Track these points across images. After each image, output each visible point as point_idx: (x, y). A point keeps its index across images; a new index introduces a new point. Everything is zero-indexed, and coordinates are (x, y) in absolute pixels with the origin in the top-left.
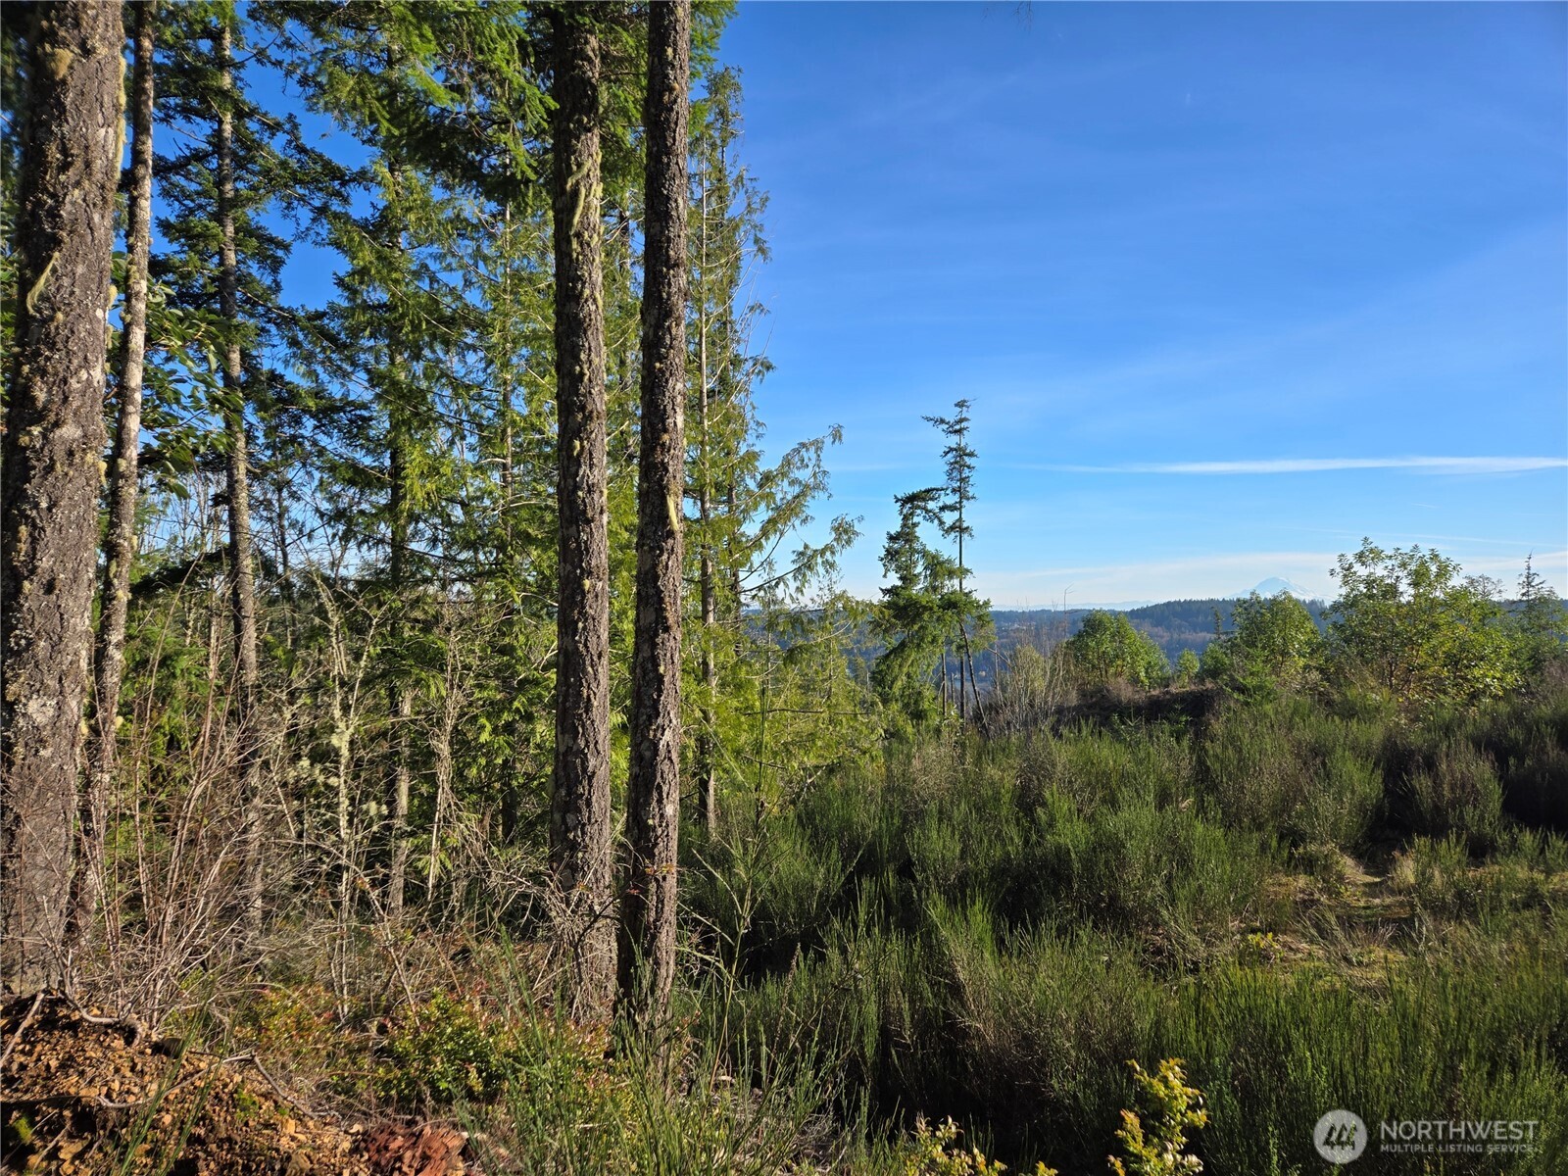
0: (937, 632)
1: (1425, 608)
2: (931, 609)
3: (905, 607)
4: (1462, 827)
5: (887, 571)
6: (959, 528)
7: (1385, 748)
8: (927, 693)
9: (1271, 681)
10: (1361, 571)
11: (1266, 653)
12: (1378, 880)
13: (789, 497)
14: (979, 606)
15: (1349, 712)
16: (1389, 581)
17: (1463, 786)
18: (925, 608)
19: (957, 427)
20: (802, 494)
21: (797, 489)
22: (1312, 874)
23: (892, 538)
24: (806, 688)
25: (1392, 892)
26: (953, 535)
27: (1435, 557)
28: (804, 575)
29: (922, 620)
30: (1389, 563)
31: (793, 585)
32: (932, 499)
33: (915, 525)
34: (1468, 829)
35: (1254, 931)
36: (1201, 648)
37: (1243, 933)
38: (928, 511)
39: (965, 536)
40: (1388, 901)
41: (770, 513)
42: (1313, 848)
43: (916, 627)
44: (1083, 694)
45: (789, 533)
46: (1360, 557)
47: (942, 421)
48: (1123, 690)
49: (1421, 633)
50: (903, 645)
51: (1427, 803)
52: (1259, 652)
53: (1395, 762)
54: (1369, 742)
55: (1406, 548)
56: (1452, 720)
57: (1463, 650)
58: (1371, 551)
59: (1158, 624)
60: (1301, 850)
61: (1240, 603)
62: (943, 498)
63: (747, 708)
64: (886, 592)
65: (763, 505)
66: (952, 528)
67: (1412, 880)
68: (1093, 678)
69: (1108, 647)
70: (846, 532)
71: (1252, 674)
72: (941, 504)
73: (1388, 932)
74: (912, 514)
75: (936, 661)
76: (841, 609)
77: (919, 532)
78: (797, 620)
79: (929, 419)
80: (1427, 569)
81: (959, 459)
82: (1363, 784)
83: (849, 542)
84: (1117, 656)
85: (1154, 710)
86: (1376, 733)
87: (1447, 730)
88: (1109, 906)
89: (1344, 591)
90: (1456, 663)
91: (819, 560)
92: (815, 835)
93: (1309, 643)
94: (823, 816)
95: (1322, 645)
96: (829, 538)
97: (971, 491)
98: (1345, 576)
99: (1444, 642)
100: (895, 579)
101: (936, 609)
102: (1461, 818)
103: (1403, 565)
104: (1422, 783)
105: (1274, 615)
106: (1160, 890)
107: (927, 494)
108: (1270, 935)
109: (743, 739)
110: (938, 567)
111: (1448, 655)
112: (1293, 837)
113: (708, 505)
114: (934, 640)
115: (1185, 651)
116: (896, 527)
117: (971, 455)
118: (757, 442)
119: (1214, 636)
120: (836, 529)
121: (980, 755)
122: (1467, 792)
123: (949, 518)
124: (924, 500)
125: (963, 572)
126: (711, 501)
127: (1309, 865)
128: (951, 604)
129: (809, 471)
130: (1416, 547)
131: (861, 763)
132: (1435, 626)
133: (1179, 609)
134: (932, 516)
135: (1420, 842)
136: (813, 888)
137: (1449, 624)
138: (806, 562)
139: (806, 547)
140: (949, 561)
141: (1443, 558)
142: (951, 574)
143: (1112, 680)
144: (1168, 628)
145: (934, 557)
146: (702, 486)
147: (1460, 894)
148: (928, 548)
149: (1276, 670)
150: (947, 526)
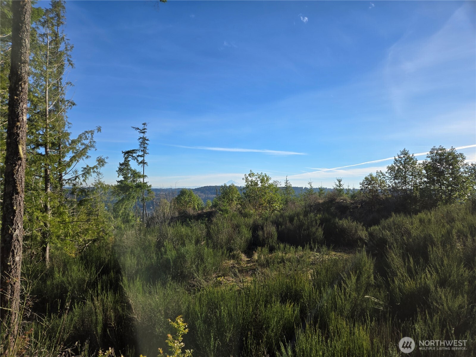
0: (135, 195)
1: (264, 188)
2: (132, 187)
3: (124, 187)
4: (269, 244)
5: (119, 175)
6: (143, 163)
7: (253, 225)
8: (131, 214)
9: (228, 208)
10: (250, 179)
11: (227, 200)
12: (249, 259)
13: (81, 149)
14: (148, 187)
15: (245, 215)
16: (256, 181)
17: (269, 233)
18: (130, 187)
19: (143, 131)
20: (86, 148)
21: (83, 147)
22: (234, 259)
23: (121, 165)
24: (89, 214)
25: (252, 262)
26: (141, 164)
27: (266, 175)
28: (86, 176)
29: (129, 191)
30: (256, 177)
31: (82, 179)
32: (135, 153)
33: (129, 161)
34: (270, 244)
35: (219, 277)
36: (212, 199)
37: (216, 277)
38: (133, 157)
39: (145, 165)
40: (252, 264)
41: (74, 154)
42: (235, 252)
43: (127, 193)
44: (180, 213)
45: (81, 161)
46: (249, 175)
47: (138, 129)
48: (191, 212)
49: (263, 195)
50: (123, 199)
51: (261, 238)
52: (225, 200)
53: (255, 228)
54: (250, 223)
55: (260, 173)
56: (268, 217)
57: (271, 199)
58: (252, 173)
59: (202, 192)
60: (232, 253)
61: (222, 186)
62: (138, 153)
63: (63, 221)
64: (118, 182)
65: (71, 151)
66: (141, 162)
67: (257, 258)
68: (183, 208)
69: (187, 199)
70: (102, 162)
71: (224, 206)
72: (137, 155)
73: (250, 273)
74: (128, 157)
75: (134, 204)
76: (100, 187)
77: (130, 163)
78: (83, 190)
79: (134, 128)
80: (264, 178)
81: (144, 141)
82: (247, 234)
83: (103, 165)
84: (189, 202)
85: (199, 217)
86: (251, 221)
87: (266, 219)
88: (181, 274)
89: (246, 184)
90: (270, 203)
91: (92, 171)
92: (87, 262)
93: (237, 198)
94: (90, 256)
95: (241, 198)
96: (96, 163)
97: (147, 151)
98: (246, 180)
99: (267, 197)
100: (121, 178)
101: (134, 187)
102: (268, 242)
103: (259, 177)
104: (260, 233)
105: (230, 190)
106: (195, 268)
107: (133, 151)
108: (223, 277)
109: (60, 232)
110: (136, 174)
111: (268, 201)
112: (230, 250)
113: (48, 150)
114: (133, 197)
115: (208, 200)
116: (122, 161)
117: (147, 140)
118: (68, 129)
119: (215, 196)
120: (98, 161)
121: (145, 233)
122: (270, 235)
123: (140, 159)
124: (132, 153)
125: (144, 176)
126: (50, 148)
127: (234, 257)
128: (139, 186)
129: (88, 141)
130: (262, 173)
131: (105, 238)
132: (265, 193)
133: (208, 188)
134: (134, 158)
135: (259, 248)
136: (85, 281)
137: (269, 192)
138: (87, 171)
139: (87, 166)
140: (139, 173)
141: (267, 176)
142: (140, 177)
143: (188, 209)
144: (205, 194)
145: (134, 171)
146: (46, 143)
147: (267, 261)
148: (132, 168)
149: (230, 205)
150: (139, 162)
